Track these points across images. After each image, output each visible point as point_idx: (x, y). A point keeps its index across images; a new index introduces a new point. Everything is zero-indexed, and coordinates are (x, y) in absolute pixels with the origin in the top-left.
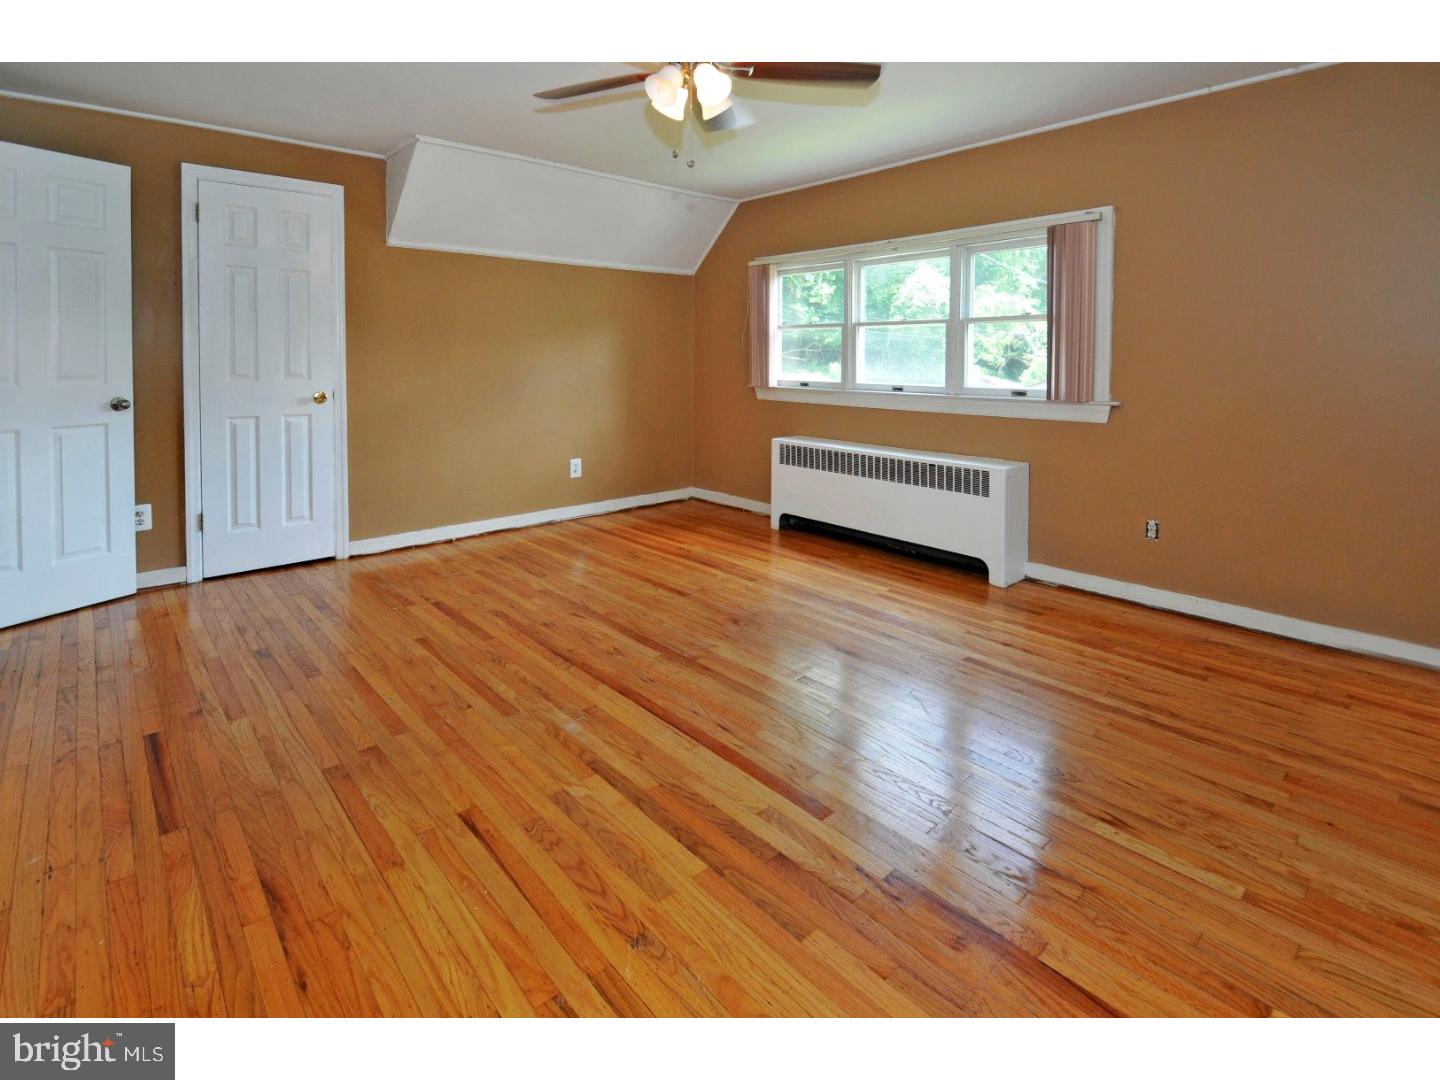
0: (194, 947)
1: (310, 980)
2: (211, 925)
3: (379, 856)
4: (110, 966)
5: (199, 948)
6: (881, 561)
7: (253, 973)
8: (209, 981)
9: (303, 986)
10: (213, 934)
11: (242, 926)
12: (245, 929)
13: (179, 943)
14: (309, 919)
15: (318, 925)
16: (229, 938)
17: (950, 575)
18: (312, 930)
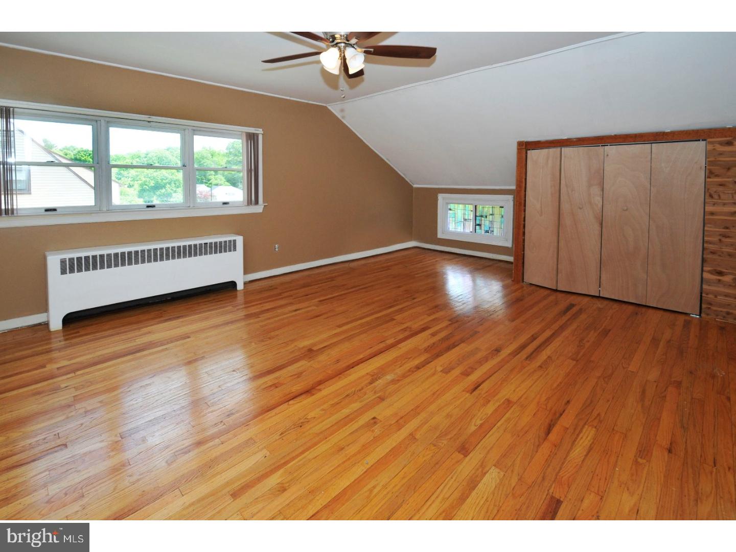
0: (587, 437)
1: (565, 401)
2: (576, 438)
3: (508, 407)
4: (618, 457)
5: (586, 435)
6: (186, 304)
7: (577, 416)
8: (590, 424)
9: (568, 402)
10: (578, 435)
11: (568, 429)
12: (568, 426)
13: (590, 443)
14: (548, 412)
15: (548, 408)
16: (575, 429)
17: (217, 296)
18: (551, 410)
